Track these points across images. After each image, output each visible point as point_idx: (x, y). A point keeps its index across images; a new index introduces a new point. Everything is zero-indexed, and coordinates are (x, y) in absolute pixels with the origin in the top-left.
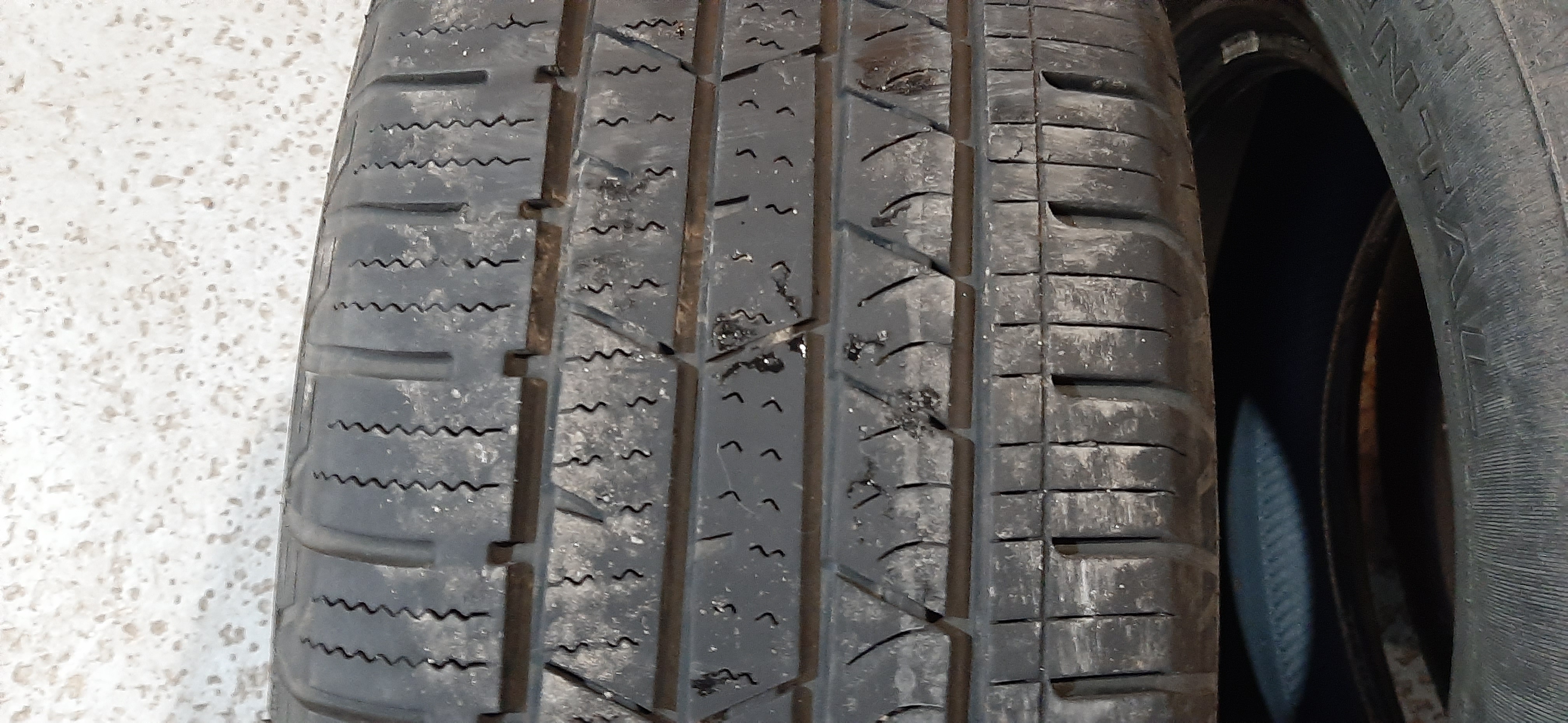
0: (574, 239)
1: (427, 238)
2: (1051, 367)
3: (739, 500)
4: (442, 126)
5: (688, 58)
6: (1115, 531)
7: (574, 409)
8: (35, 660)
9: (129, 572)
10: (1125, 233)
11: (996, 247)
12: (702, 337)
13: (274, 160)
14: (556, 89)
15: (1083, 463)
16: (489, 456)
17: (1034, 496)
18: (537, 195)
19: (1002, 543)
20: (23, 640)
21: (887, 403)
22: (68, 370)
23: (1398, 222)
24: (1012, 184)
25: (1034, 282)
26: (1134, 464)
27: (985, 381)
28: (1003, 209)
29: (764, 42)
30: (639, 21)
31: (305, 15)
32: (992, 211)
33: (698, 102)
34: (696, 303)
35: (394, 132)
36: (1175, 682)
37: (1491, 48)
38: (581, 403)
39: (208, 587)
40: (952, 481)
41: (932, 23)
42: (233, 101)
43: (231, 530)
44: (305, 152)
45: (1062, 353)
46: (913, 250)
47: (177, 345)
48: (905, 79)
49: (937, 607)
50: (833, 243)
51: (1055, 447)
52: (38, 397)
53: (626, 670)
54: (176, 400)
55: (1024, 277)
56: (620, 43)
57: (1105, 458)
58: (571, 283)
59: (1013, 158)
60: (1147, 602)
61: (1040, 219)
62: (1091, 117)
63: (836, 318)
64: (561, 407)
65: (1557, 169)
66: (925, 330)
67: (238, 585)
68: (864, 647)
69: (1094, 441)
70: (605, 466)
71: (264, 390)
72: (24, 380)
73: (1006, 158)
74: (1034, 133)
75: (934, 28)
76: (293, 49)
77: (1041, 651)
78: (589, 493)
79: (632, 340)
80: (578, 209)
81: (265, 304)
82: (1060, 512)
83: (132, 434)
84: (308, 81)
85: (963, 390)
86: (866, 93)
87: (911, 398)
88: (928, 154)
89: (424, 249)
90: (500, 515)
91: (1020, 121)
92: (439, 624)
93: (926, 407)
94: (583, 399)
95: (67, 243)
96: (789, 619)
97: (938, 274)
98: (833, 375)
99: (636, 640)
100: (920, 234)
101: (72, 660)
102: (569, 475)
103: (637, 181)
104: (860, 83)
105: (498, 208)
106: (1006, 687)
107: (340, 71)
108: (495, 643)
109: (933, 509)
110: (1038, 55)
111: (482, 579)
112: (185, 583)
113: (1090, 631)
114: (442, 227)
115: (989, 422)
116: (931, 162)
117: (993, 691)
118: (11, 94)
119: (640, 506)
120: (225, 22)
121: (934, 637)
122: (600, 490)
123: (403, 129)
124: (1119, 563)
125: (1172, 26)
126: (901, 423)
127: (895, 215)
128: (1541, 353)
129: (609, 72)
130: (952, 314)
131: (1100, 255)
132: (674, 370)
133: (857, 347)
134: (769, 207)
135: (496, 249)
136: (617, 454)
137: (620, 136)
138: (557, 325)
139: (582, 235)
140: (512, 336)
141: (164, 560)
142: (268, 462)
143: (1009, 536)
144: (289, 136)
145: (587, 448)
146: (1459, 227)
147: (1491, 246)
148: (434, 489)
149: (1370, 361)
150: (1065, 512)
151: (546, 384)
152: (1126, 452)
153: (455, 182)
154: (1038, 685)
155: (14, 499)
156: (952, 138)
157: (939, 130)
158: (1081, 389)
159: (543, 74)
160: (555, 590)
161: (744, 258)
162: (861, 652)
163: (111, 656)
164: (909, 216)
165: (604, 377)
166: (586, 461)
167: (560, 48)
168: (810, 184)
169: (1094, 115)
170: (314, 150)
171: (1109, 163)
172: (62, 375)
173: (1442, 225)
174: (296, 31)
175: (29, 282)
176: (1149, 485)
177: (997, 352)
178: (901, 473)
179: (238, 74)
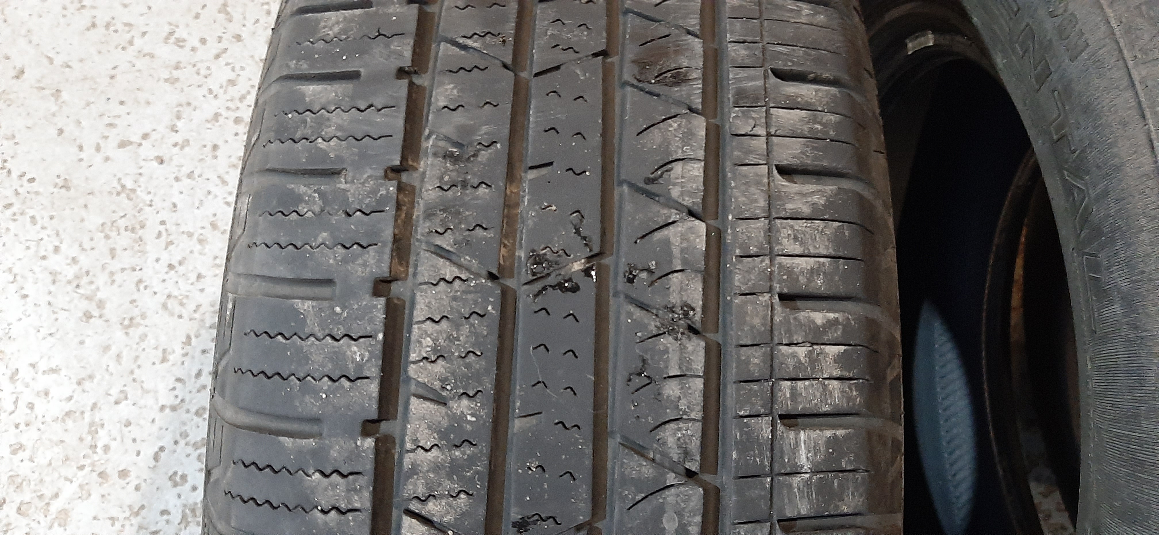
0: (425, 194)
1: (317, 195)
2: (777, 288)
3: (546, 387)
4: (328, 112)
5: (509, 60)
6: (826, 409)
7: (425, 321)
8: (32, 499)
9: (102, 433)
10: (831, 187)
11: (736, 198)
12: (519, 267)
13: (209, 129)
14: (411, 84)
15: (802, 358)
16: (362, 356)
17: (766, 384)
18: (398, 163)
19: (742, 419)
20: (25, 483)
21: (657, 315)
22: (57, 284)
23: (1036, 173)
24: (748, 152)
25: (764, 225)
26: (839, 359)
27: (729, 298)
28: (742, 170)
29: (565, 48)
30: (472, 33)
31: (231, 21)
32: (733, 172)
33: (516, 93)
34: (515, 241)
35: (292, 116)
36: (871, 520)
37: (1104, 46)
38: (430, 316)
39: (160, 444)
40: (705, 373)
41: (689, 33)
42: (177, 85)
43: (178, 401)
44: (231, 123)
45: (785, 277)
46: (676, 202)
47: (137, 265)
48: (669, 75)
49: (694, 467)
50: (616, 197)
51: (781, 347)
52: (35, 304)
53: (463, 514)
54: (137, 306)
55: (757, 221)
56: (458, 50)
57: (818, 355)
58: (422, 228)
59: (749, 133)
60: (850, 462)
61: (769, 178)
62: (807, 101)
63: (618, 251)
64: (415, 320)
65: (1154, 136)
66: (684, 261)
67: (182, 443)
68: (639, 497)
69: (809, 342)
70: (447, 363)
71: (200, 298)
72: (24, 292)
73: (743, 133)
74: (764, 113)
75: (690, 36)
76: (222, 46)
77: (771, 499)
78: (435, 383)
79: (467, 269)
80: (427, 173)
81: (201, 234)
82: (785, 395)
83: (104, 331)
84: (233, 70)
85: (712, 305)
86: (641, 85)
87: (674, 312)
88: (686, 130)
89: (314, 203)
90: (370, 399)
91: (754, 105)
92: (326, 481)
93: (684, 318)
94: (432, 314)
95: (56, 190)
96: (584, 476)
97: (693, 219)
98: (616, 294)
99: (471, 492)
100: (680, 189)
101: (59, 500)
102: (421, 370)
103: (471, 151)
104: (636, 78)
105: (369, 172)
106: (746, 526)
107: (256, 62)
108: (367, 495)
109: (690, 394)
110: (768, 56)
111: (357, 446)
112: (143, 441)
113: (808, 484)
114: (327, 186)
115: (732, 329)
116: (688, 136)
117: (735, 529)
118: (15, 81)
119: (474, 393)
120: (172, 27)
121: (692, 489)
122: (444, 381)
123: (299, 114)
124: (828, 433)
125: (867, 31)
126: (666, 330)
127: (661, 176)
128: (1143, 272)
129: (450, 71)
130: (704, 249)
131: (813, 204)
132: (499, 292)
133: (634, 273)
134: (568, 170)
135: (368, 202)
136: (456, 354)
137: (459, 118)
138: (413, 258)
139: (430, 192)
140: (379, 267)
141: (128, 424)
142: (204, 352)
143: (746, 414)
144: (218, 111)
145: (434, 350)
146: (1082, 179)
147: (1105, 193)
148: (322, 380)
149: (1019, 272)
150: (788, 395)
151: (404, 302)
152: (833, 350)
153: (337, 153)
154: (769, 524)
155: (18, 380)
156: (703, 118)
157: (694, 112)
158: (800, 303)
159: (401, 73)
160: (411, 455)
161: (550, 208)
162: (637, 500)
163: (90, 495)
164: (672, 176)
165: (447, 296)
166: (433, 359)
167: (414, 53)
168: (598, 152)
169: (810, 100)
170: (238, 121)
171: (820, 135)
172: (52, 288)
173: (1068, 176)
174: (224, 33)
175: (29, 220)
176: (851, 375)
177: (737, 277)
178: (667, 367)
179: (182, 65)
